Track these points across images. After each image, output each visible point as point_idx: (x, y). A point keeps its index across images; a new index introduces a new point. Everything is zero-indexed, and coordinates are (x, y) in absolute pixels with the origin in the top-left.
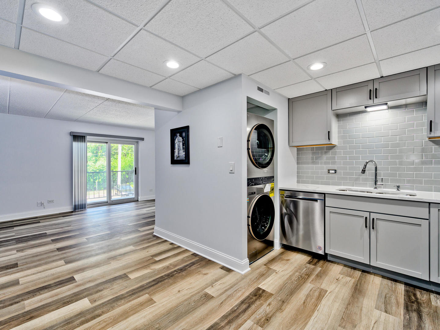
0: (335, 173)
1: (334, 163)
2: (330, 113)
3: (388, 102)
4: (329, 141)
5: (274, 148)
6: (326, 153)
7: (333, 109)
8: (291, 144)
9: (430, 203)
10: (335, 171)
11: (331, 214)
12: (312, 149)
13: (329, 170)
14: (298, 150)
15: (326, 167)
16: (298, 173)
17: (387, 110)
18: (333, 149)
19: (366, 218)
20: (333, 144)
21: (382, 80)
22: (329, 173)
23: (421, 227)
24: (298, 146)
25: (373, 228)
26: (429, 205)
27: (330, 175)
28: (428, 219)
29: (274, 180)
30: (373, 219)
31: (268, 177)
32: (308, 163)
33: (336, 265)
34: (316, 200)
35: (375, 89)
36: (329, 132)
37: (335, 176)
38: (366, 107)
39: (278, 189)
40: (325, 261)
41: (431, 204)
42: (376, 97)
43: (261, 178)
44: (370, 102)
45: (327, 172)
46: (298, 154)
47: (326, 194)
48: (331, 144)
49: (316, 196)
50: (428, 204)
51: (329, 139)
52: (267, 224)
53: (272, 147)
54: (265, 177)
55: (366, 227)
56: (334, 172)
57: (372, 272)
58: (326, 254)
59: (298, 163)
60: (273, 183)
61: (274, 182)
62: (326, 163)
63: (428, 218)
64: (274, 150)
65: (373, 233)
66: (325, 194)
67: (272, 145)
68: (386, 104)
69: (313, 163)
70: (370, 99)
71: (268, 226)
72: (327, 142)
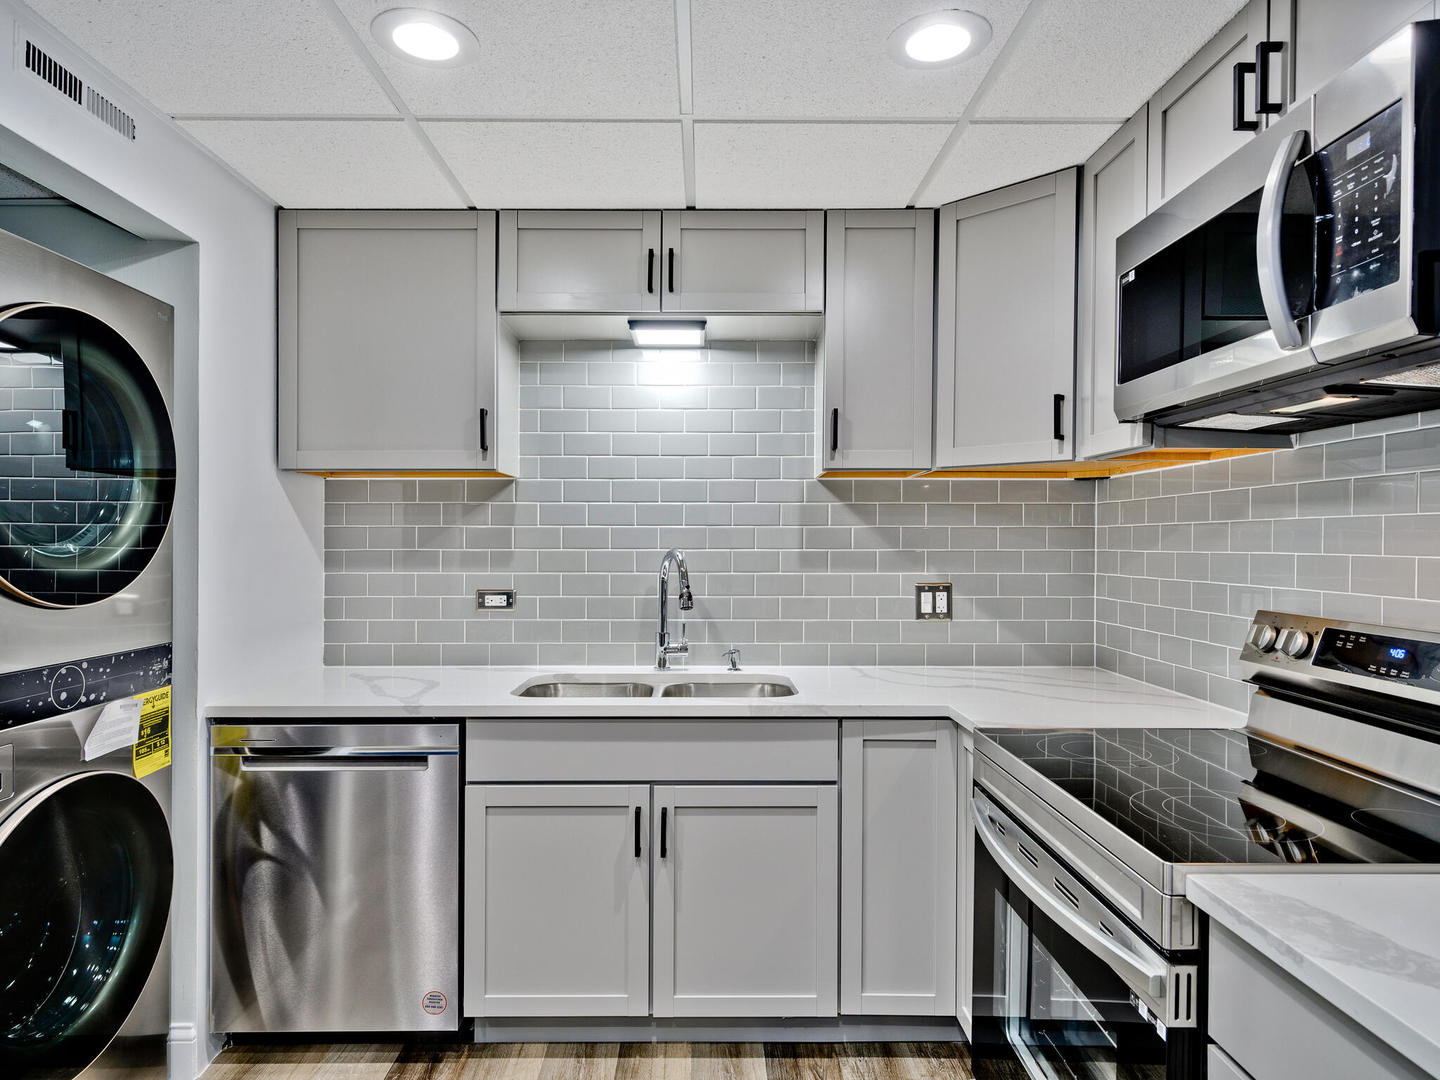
0: (509, 605)
1: (503, 560)
2: (491, 323)
3: (708, 318)
4: (484, 459)
5: (173, 472)
6: (468, 511)
7: (502, 308)
8: (291, 459)
9: (840, 720)
10: (509, 595)
11: (490, 817)
12: (408, 490)
13: (481, 595)
14: (331, 492)
15: (467, 580)
16: (330, 609)
17: (699, 351)
18: (503, 495)
19: (638, 811)
20: (500, 471)
21: (689, 220)
22: (482, 605)
23: (816, 814)
24: (332, 473)
25: (663, 854)
26: (840, 726)
27: (487, 618)
28: (833, 783)
29: (169, 670)
30: (664, 812)
31: (117, 656)
32: (382, 561)
33: (513, 1061)
34: (420, 759)
35: (666, 252)
36: (483, 413)
37: (510, 618)
38: (632, 324)
39: (201, 715)
40: (463, 1060)
41: (844, 723)
42: (671, 289)
43: (54, 669)
44: (649, 305)
45: (475, 604)
46: (330, 513)
47: (468, 724)
48: (493, 472)
49: (422, 738)
50: (835, 724)
51: (484, 447)
52: (109, 961)
53: (155, 465)
54: (89, 661)
55: (638, 853)
56: (501, 600)
57: (654, 1039)
58: (467, 1024)
59: (330, 561)
60: (168, 688)
61: (169, 681)
62: (467, 561)
63: (836, 779)
64: (173, 483)
65: (662, 871)
66: (461, 721)
67: (154, 453)
68: (702, 324)
69: (408, 560)
70: (650, 290)
71: (116, 974)
72: (472, 460)
